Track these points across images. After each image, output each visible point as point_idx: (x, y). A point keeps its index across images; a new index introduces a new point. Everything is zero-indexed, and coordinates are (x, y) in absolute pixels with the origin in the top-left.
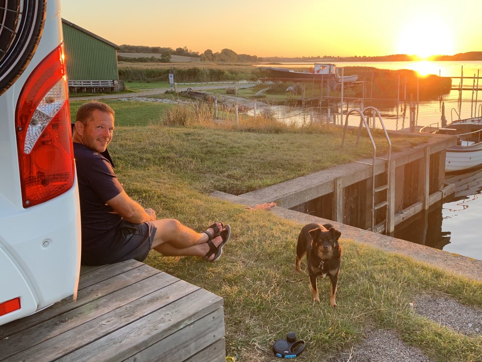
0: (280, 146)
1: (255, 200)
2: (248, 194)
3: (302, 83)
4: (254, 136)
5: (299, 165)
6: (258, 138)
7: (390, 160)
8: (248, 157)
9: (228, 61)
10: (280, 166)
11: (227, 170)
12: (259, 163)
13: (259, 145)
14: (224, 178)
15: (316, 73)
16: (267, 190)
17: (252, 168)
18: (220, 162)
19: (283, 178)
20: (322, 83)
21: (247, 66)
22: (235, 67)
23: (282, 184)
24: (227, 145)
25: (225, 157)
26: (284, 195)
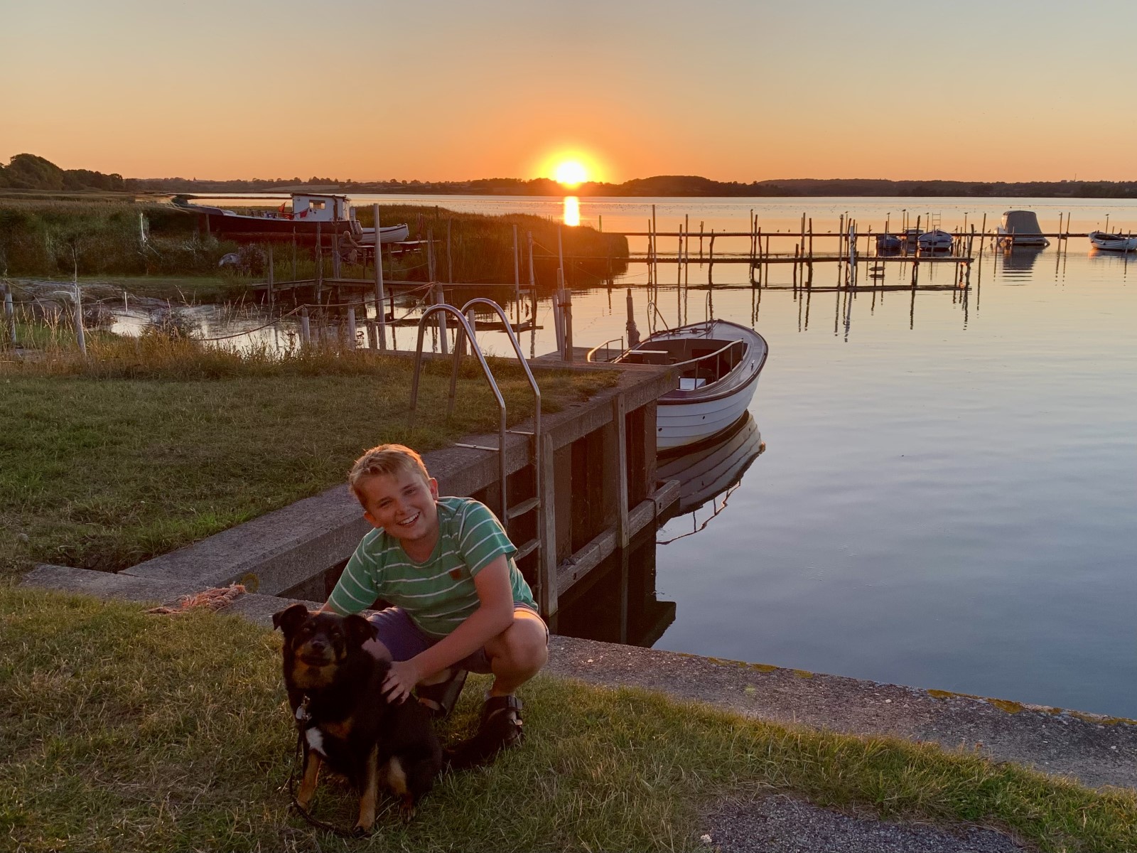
0: (231, 415)
1: (174, 581)
2: (152, 566)
3: (262, 245)
4: (144, 391)
5: (295, 466)
6: (160, 394)
7: (539, 434)
8: (135, 452)
9: (33, 188)
10: (240, 472)
11: (71, 498)
12: (172, 467)
13: (166, 417)
14: (63, 523)
15: (297, 219)
16: (209, 546)
17: (152, 483)
18: (44, 473)
19: (252, 506)
20: (319, 244)
21: (93, 200)
22: (59, 203)
23: (252, 526)
24: (61, 421)
25: (60, 458)
26: (264, 556)
